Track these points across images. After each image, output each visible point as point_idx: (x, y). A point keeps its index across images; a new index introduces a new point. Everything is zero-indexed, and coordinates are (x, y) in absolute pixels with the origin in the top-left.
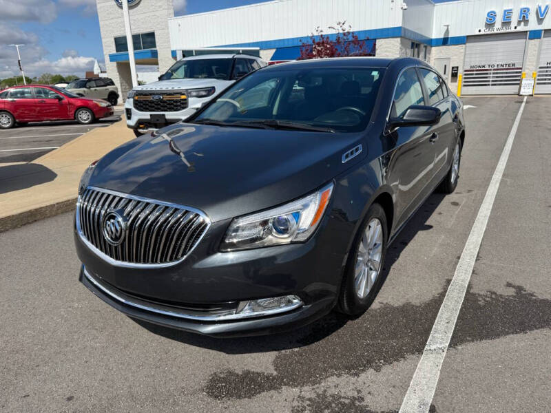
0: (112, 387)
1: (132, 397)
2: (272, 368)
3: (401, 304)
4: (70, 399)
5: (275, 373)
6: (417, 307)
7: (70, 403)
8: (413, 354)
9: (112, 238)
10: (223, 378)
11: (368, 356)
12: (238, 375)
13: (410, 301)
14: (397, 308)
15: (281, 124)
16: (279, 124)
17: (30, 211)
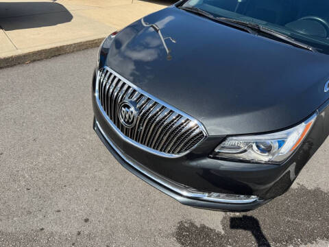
0: (113, 217)
1: (127, 230)
2: (221, 227)
3: (313, 188)
4: (86, 220)
5: (223, 232)
6: (325, 194)
7: (87, 224)
8: (323, 239)
9: (124, 121)
10: (187, 228)
11: (289, 232)
12: (197, 227)
13: (320, 186)
14: (310, 191)
15: (264, 30)
16: (262, 30)
17: (57, 48)
